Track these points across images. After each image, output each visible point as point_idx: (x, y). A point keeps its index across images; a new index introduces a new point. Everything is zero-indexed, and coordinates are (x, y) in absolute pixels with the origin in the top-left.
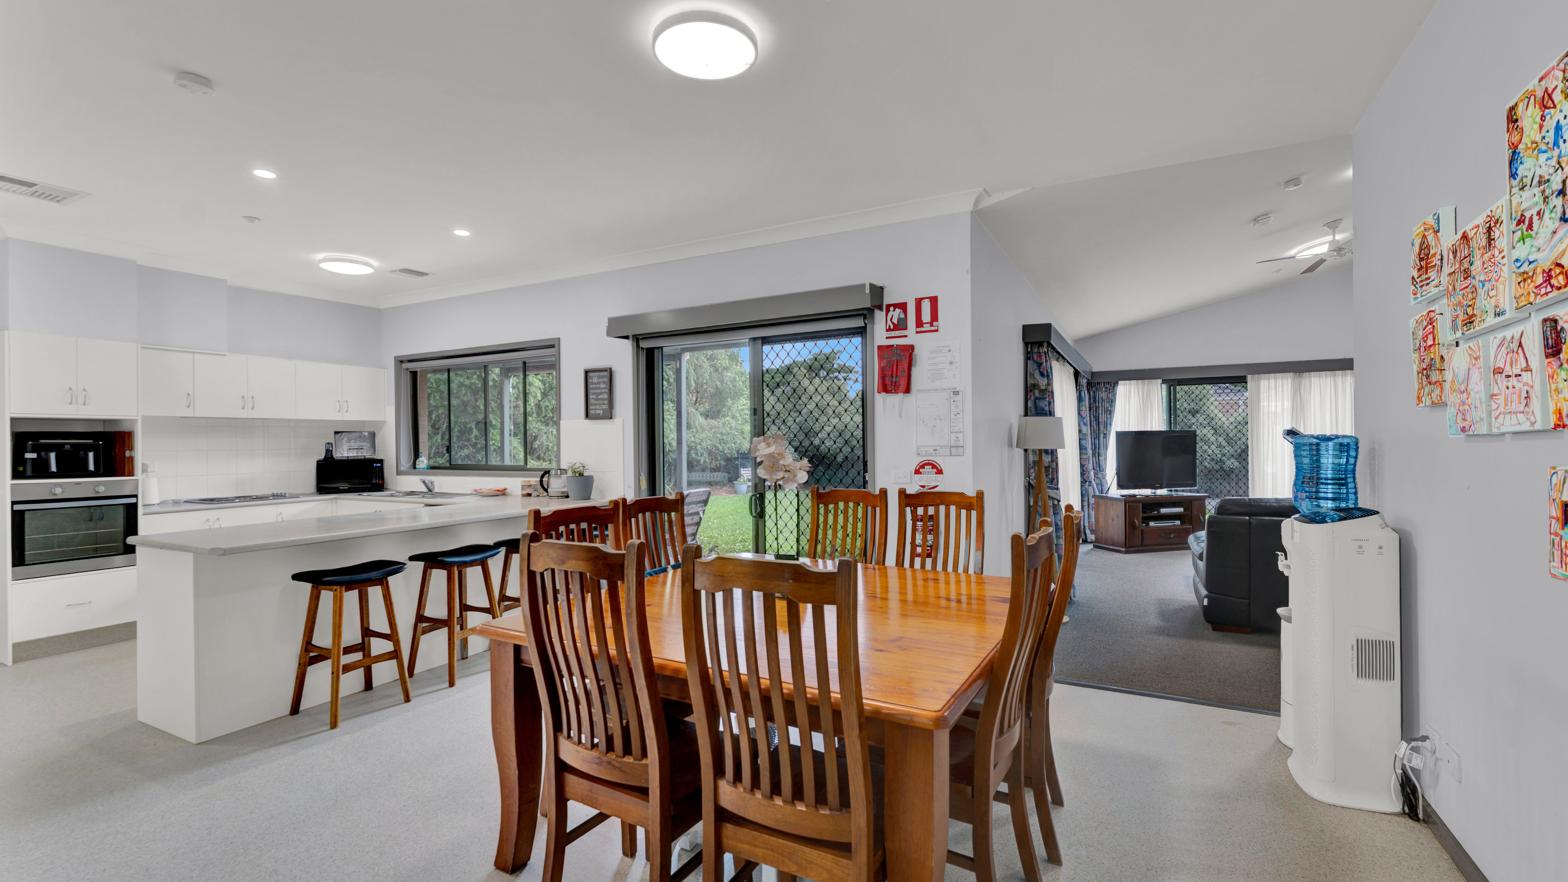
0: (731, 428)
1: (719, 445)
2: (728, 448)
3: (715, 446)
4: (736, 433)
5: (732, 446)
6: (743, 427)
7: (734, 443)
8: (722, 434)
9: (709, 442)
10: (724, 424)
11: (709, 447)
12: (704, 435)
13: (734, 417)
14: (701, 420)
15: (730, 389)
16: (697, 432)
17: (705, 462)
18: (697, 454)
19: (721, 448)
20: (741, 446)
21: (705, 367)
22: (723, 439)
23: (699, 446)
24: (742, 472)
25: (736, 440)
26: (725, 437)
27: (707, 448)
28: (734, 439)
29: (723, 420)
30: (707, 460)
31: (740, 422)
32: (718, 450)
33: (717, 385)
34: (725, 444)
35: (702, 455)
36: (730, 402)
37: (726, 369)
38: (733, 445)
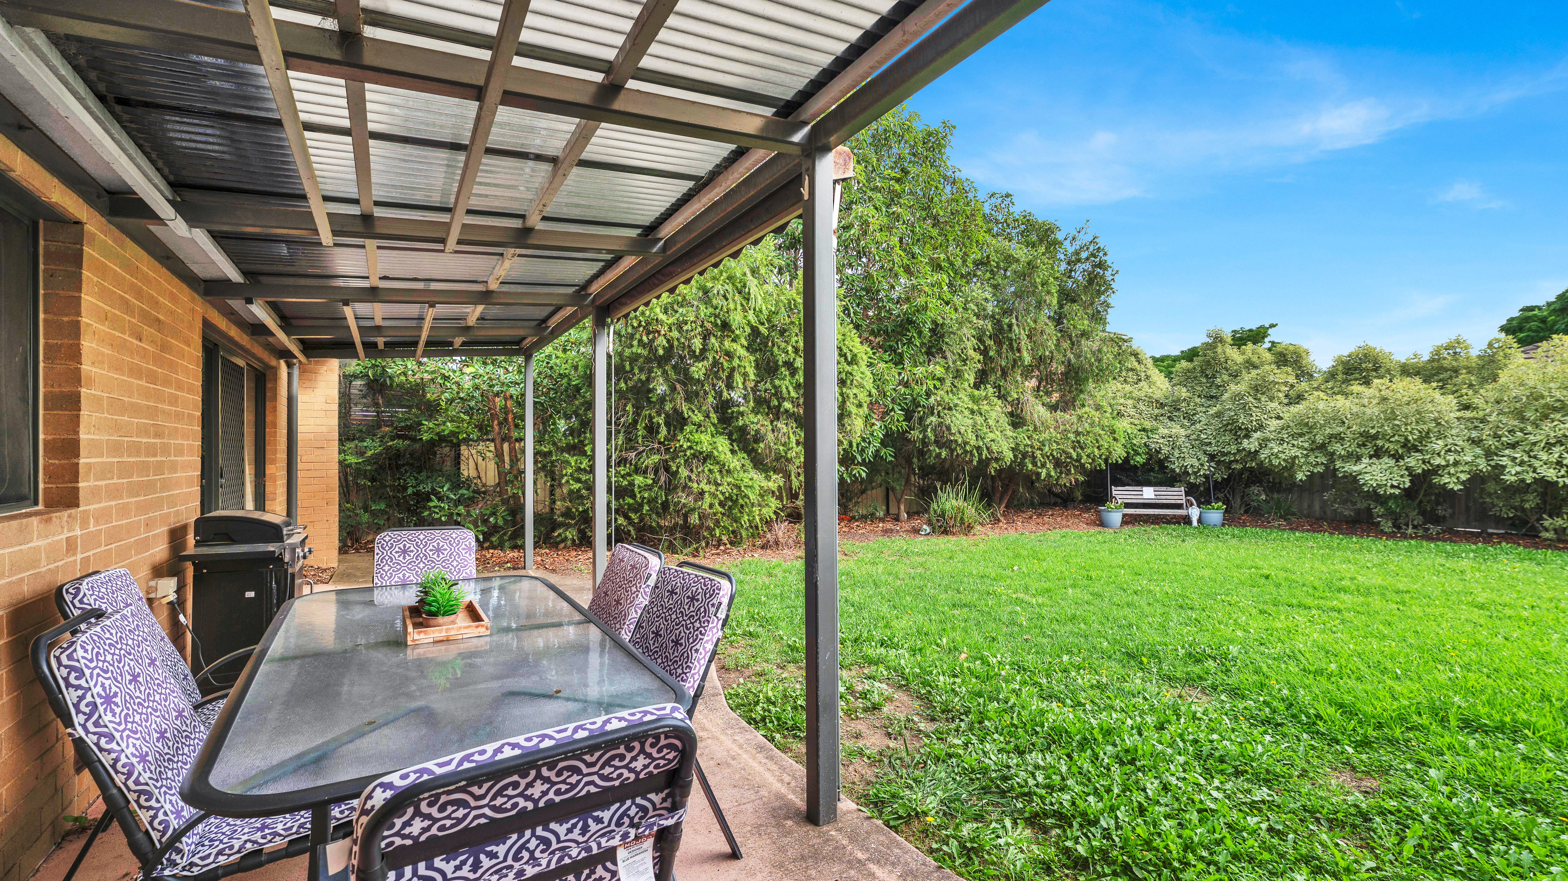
0: (1092, 425)
1: (1071, 451)
2: (1088, 456)
3: (1064, 451)
4: (1102, 432)
5: (1093, 452)
6: (1113, 422)
7: (1098, 448)
8: (1077, 433)
9: (1055, 446)
10: (1080, 418)
11: (1055, 453)
12: (1045, 436)
13: (1098, 408)
14: (1042, 411)
15: (1091, 365)
16: (1035, 429)
17: (1049, 475)
18: (1034, 464)
19: (1074, 455)
20: (1110, 453)
21: (1047, 331)
22: (1078, 442)
23: (1039, 452)
24: (1114, 493)
25: (1101, 442)
26: (1082, 439)
27: (1052, 454)
28: (1097, 441)
29: (1079, 412)
30: (1053, 473)
31: (1108, 415)
32: (1071, 458)
33: (1069, 361)
34: (1082, 448)
35: (1043, 465)
36: (1091, 385)
37: (1084, 334)
38: (1096, 450)
